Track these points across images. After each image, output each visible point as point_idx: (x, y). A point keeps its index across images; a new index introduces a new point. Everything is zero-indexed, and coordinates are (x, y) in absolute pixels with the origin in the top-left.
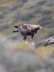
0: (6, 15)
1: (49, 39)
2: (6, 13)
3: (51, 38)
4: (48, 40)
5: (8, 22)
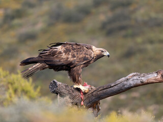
0: (31, 11)
1: (127, 77)
2: (31, 6)
3: (131, 75)
4: (123, 79)
5: (34, 24)
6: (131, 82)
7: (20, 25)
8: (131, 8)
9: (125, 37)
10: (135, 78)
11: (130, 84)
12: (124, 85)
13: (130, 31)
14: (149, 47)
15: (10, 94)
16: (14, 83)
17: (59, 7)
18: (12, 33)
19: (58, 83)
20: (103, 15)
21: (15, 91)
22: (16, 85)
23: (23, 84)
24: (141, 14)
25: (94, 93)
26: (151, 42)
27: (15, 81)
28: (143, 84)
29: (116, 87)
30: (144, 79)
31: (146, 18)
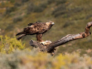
0: (19, 8)
2: (19, 5)
3: (68, 35)
5: (21, 14)
6: (68, 39)
7: (14, 15)
8: (66, 4)
9: (64, 17)
10: (70, 37)
11: (68, 40)
12: (65, 41)
13: (66, 15)
14: (75, 22)
15: (11, 47)
16: (13, 42)
17: (32, 5)
18: (11, 18)
19: (33, 41)
20: (53, 8)
21: (13, 46)
22: (14, 43)
23: (17, 43)
24: (70, 6)
25: (51, 45)
26: (76, 19)
27: (13, 41)
28: (73, 39)
29: (61, 42)
30: (74, 37)
31: (73, 8)
